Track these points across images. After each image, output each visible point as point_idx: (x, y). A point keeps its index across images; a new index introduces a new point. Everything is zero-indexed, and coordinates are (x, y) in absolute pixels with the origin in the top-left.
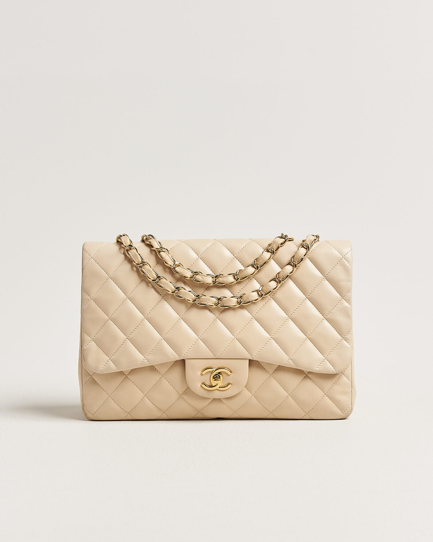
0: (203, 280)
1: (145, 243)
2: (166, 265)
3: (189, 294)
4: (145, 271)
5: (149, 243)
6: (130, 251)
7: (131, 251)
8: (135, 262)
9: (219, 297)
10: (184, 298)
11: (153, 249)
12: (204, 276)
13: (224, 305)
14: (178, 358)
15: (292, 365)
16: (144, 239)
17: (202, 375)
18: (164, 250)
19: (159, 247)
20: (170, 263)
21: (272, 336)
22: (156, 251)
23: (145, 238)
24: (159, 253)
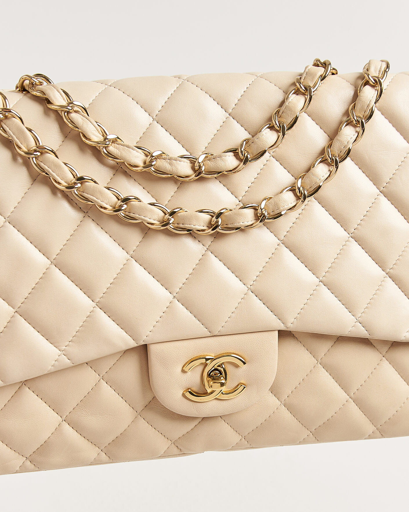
0: (174, 169)
1: (29, 95)
2: (87, 142)
3: (151, 211)
4: (47, 167)
5: (38, 94)
6: (4, 121)
7: (7, 122)
8: (20, 148)
9: (217, 211)
10: (142, 219)
11: (52, 107)
12: (176, 160)
13: (230, 226)
14: (133, 344)
15: (362, 332)
16: (25, 84)
17: (183, 371)
18: (76, 109)
19: (64, 103)
20: (96, 137)
21: (321, 278)
22: (59, 112)
23: (27, 82)
24: (68, 115)
